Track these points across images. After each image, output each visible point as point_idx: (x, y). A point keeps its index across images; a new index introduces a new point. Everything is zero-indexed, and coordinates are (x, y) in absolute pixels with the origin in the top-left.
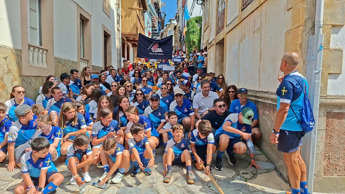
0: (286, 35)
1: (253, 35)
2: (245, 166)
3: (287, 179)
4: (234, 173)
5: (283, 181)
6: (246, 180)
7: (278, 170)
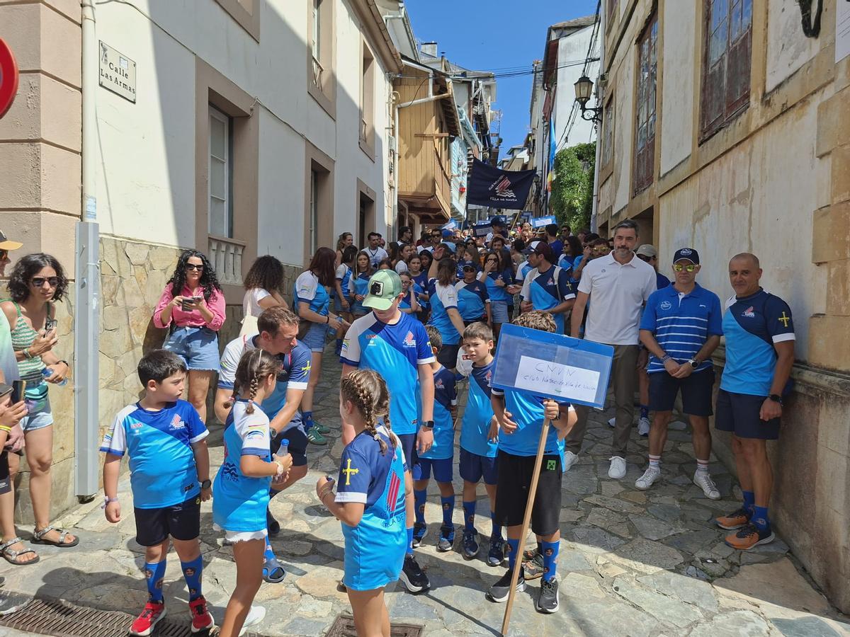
0: (816, 220)
1: (728, 206)
2: (709, 541)
3: (821, 584)
4: (681, 559)
5: (810, 586)
6: (711, 578)
7: (797, 558)
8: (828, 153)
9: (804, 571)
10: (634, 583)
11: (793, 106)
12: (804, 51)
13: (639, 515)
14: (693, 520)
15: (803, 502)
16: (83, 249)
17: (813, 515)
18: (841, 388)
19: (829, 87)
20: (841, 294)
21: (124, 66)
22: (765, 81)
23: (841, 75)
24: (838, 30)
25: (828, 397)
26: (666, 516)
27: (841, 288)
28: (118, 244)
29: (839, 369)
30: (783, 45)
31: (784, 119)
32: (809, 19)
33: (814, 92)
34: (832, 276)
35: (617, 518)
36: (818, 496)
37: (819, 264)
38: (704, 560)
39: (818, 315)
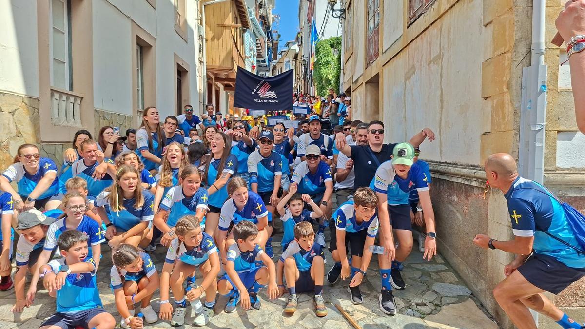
0: (483, 68)
1: (427, 67)
2: (421, 291)
3: (492, 313)
4: (402, 305)
5: (486, 316)
6: (423, 316)
7: (477, 298)
8: (490, 23)
9: (482, 306)
10: (371, 324)
13: (374, 278)
14: (410, 278)
17: (486, 268)
20: (501, 117)
27: (500, 112)
34: (494, 105)
36: (489, 254)
37: (486, 98)
38: (417, 305)
39: (485, 133)
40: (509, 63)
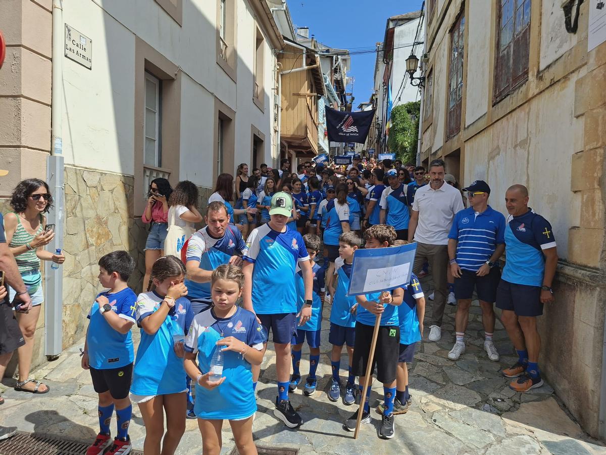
0: (573, 161)
1: (513, 149)
2: (498, 387)
3: (576, 416)
4: (479, 399)
5: (568, 418)
6: (500, 413)
7: (559, 397)
8: (582, 115)
9: (564, 407)
10: (447, 417)
11: (559, 81)
12: (566, 42)
13: (450, 367)
14: (487, 371)
15: (563, 358)
16: (52, 175)
17: (571, 368)
18: (591, 280)
19: (583, 68)
20: (591, 213)
21: (83, 42)
22: (539, 63)
23: (592, 60)
24: (590, 29)
25: (581, 285)
26: (469, 368)
27: (591, 209)
28: (78, 172)
29: (589, 265)
30: (552, 38)
31: (552, 90)
32: (570, 21)
33: (573, 72)
34: (584, 200)
35: (435, 369)
36: (574, 354)
37: (575, 192)
38: (495, 400)
39: (574, 228)
40: (601, 160)
